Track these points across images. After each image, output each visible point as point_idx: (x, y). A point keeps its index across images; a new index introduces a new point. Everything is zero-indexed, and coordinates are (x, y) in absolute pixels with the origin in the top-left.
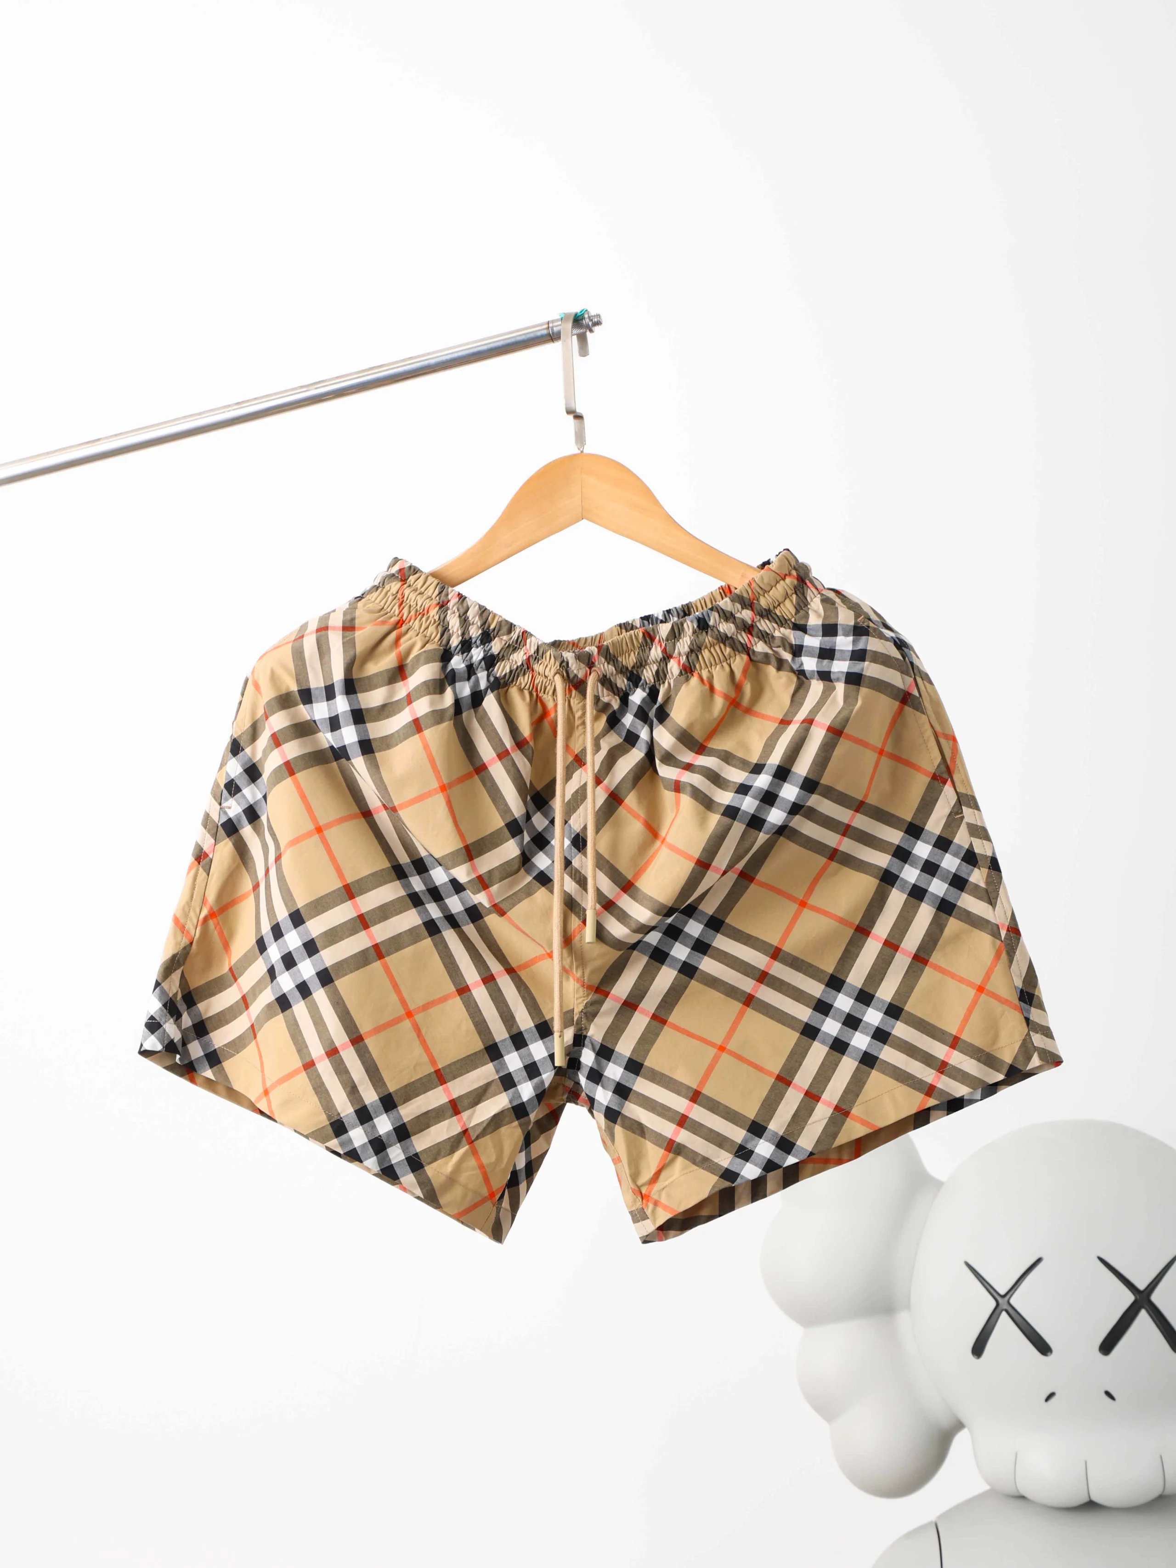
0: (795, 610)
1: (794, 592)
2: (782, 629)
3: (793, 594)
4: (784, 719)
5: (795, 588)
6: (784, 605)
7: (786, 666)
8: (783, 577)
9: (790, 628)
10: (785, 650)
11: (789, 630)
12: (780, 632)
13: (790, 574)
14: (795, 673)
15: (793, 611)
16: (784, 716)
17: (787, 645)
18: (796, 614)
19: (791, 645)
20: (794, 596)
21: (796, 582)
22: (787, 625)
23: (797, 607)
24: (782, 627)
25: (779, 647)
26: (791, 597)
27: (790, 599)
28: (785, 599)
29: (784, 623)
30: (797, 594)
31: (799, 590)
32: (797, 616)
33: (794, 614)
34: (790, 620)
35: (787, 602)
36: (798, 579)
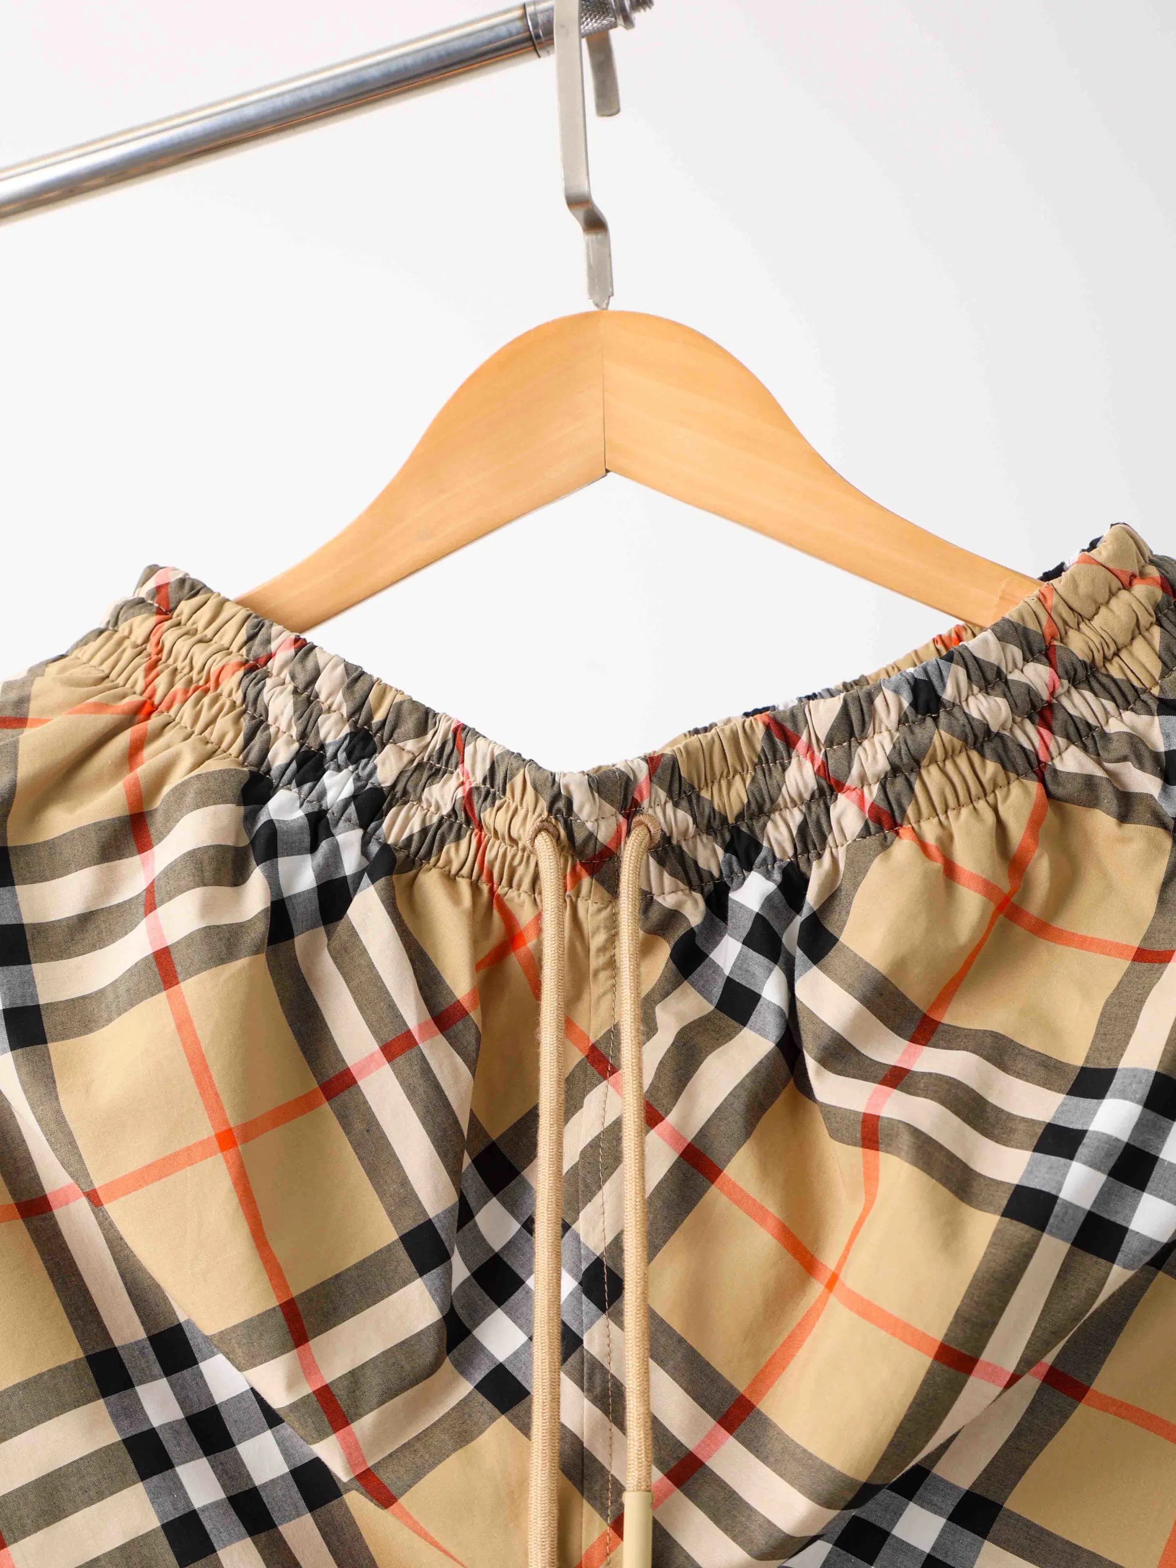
0: (1160, 665)
1: (1154, 620)
2: (1127, 715)
3: (1151, 624)
4: (1147, 947)
5: (1158, 608)
6: (1131, 654)
7: (1140, 809)
8: (1127, 583)
9: (1150, 712)
10: (1142, 767)
11: (1146, 718)
12: (1122, 720)
13: (1142, 575)
14: (1164, 826)
15: (1156, 668)
16: (1145, 939)
17: (1146, 754)
18: (1162, 676)
19: (1156, 756)
20: (1156, 631)
21: (1159, 594)
22: (1139, 704)
23: (1166, 658)
24: (1127, 710)
25: (1124, 759)
26: (1146, 634)
27: (1144, 637)
28: (1133, 639)
29: (1131, 698)
30: (1161, 625)
31: (1165, 615)
32: (1167, 679)
33: (1157, 678)
34: (1146, 690)
35: (1139, 646)
36: (1163, 588)
